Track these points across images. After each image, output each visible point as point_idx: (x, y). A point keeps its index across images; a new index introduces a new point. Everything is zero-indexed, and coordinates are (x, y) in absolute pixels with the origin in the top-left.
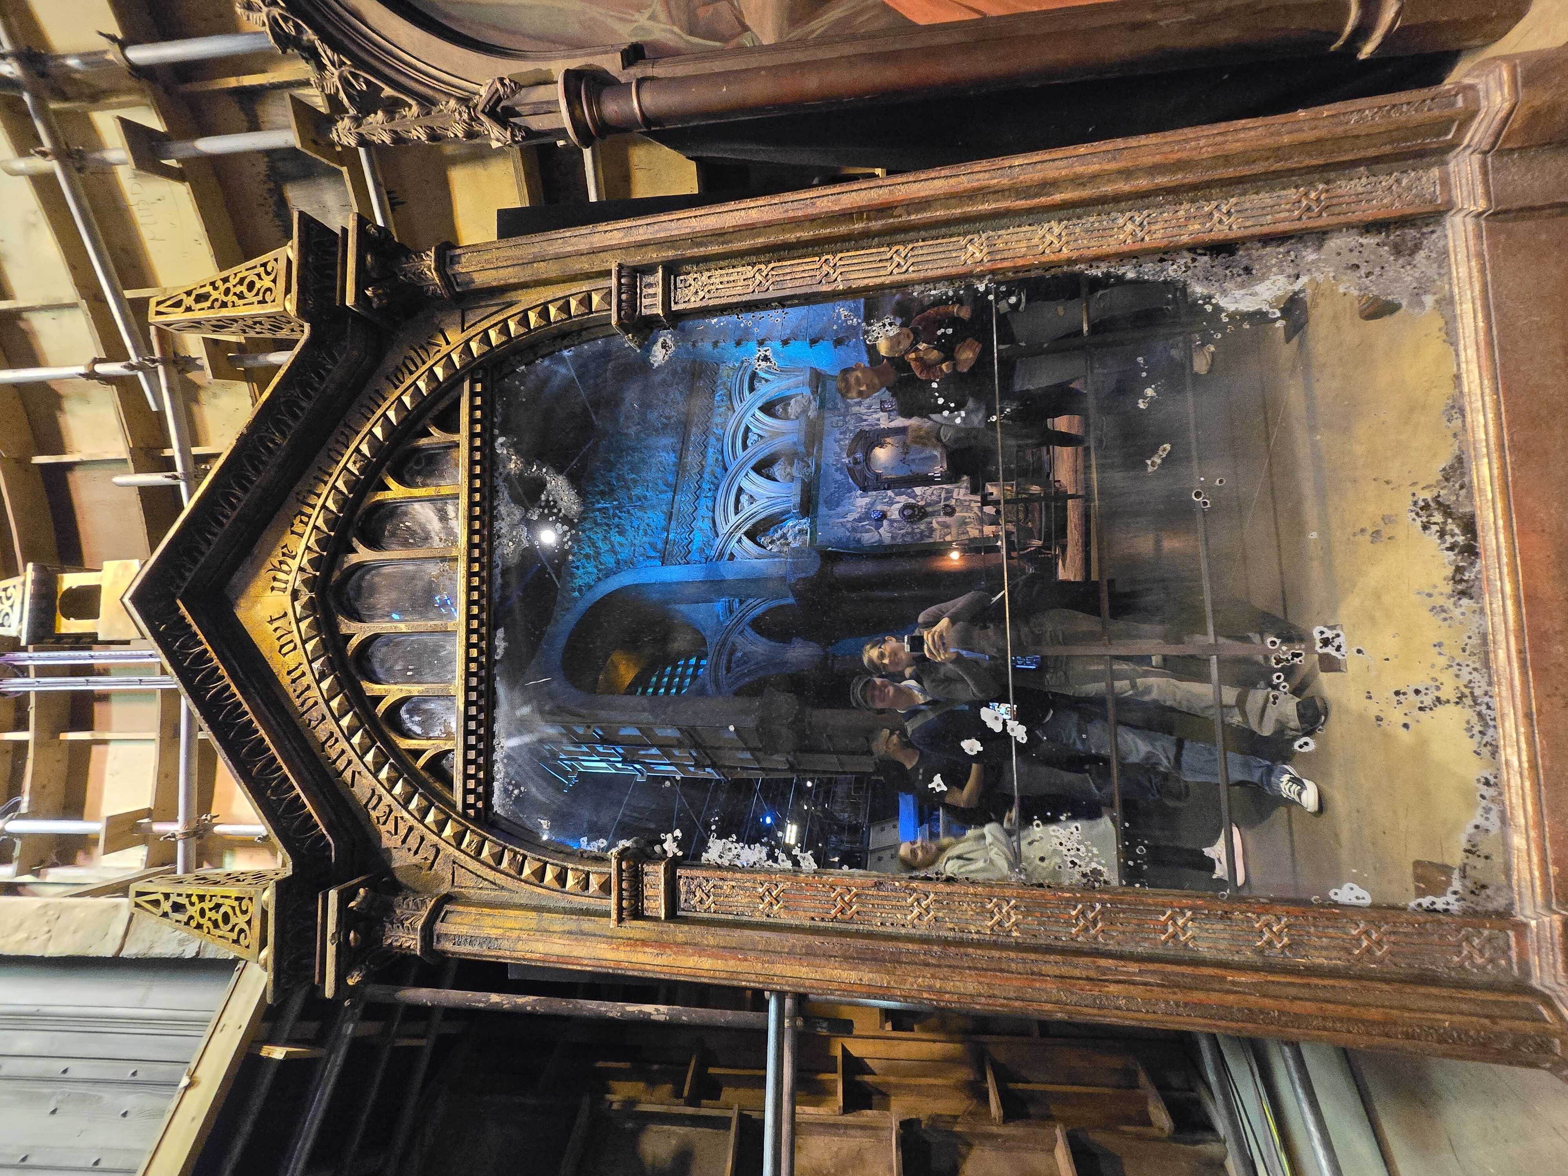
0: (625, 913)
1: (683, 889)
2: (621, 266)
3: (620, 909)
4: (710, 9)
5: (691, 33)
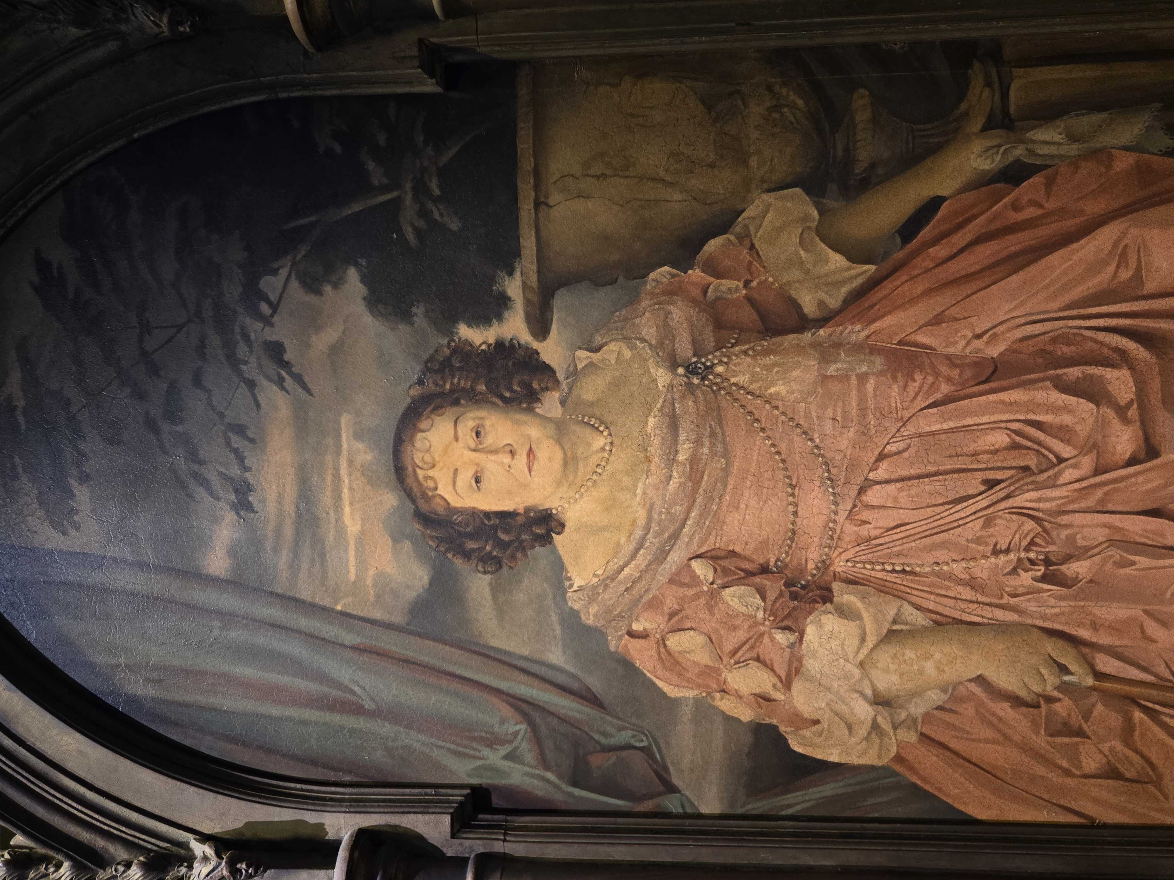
4: (613, 757)
5: (575, 784)
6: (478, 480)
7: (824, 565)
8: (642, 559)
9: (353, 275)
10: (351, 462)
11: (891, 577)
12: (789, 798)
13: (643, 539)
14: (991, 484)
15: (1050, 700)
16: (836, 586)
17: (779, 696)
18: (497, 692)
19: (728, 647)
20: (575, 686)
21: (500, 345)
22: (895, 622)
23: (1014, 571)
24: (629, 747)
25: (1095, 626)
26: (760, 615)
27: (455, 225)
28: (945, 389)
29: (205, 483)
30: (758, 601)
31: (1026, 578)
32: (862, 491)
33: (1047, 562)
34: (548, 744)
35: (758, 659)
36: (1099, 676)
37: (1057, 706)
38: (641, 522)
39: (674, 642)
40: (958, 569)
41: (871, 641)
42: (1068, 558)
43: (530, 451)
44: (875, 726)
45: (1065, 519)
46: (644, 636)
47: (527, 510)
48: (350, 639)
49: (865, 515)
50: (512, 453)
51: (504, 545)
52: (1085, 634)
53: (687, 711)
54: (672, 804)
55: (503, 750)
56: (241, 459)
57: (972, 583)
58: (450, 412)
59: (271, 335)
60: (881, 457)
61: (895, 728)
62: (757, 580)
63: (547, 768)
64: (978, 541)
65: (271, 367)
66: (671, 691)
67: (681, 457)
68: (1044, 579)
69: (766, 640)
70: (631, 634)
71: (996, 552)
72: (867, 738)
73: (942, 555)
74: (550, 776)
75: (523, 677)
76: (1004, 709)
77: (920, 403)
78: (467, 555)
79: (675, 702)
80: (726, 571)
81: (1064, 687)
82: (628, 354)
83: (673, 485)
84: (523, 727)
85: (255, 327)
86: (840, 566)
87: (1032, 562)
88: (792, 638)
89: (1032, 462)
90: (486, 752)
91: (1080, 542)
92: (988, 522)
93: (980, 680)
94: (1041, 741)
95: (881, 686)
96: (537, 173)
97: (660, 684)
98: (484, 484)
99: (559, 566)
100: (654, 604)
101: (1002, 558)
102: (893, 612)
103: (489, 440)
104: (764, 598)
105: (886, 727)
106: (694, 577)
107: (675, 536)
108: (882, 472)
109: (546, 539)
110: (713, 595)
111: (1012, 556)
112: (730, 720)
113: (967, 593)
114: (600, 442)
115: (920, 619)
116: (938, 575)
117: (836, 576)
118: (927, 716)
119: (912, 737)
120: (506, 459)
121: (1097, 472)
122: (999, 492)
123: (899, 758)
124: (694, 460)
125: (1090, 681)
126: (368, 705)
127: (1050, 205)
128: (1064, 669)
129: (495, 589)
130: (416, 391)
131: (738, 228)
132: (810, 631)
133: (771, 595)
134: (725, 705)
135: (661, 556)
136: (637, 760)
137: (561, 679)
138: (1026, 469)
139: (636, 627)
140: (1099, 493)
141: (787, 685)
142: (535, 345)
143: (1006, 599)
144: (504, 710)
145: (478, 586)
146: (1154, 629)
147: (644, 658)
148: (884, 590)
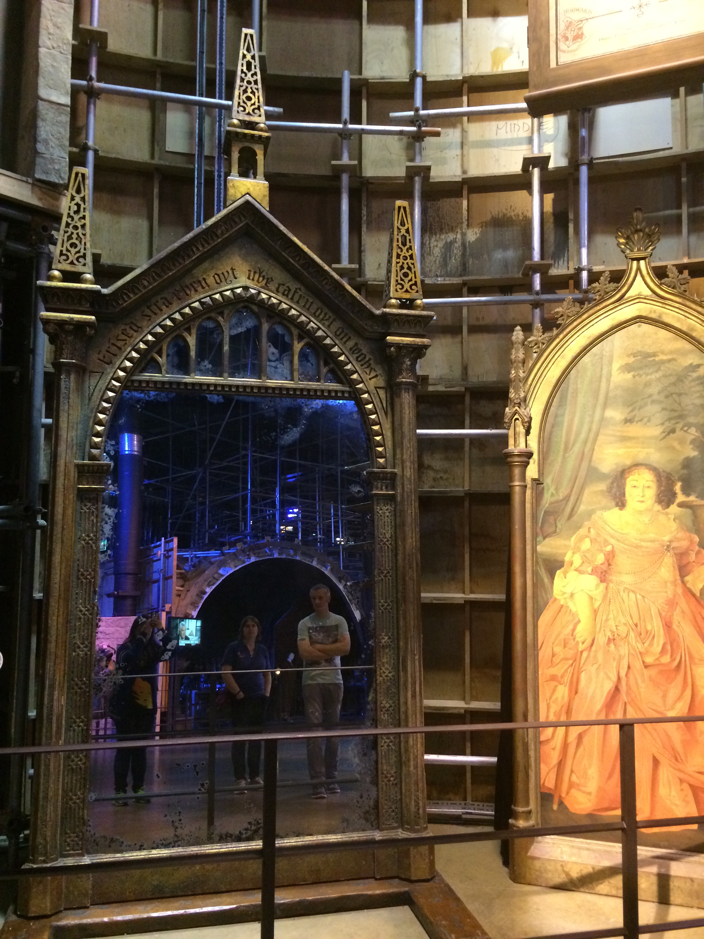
4: (553, 522)
5: (545, 512)
6: (635, 487)
7: (611, 581)
8: (612, 532)
9: (696, 453)
10: (640, 452)
11: (608, 599)
12: (543, 570)
13: (618, 532)
14: (636, 625)
15: (574, 639)
17: (573, 567)
18: (572, 491)
19: (587, 555)
20: (574, 512)
22: (595, 599)
23: (611, 631)
24: (556, 527)
25: (596, 651)
26: (596, 563)
29: (632, 411)
30: (600, 562)
31: (609, 634)
32: (633, 591)
33: (614, 639)
34: (556, 505)
35: (583, 562)
36: (582, 652)
37: (572, 641)
38: (623, 532)
39: (587, 540)
40: (611, 616)
41: (590, 593)
42: (615, 645)
43: (643, 502)
44: (564, 593)
45: (626, 644)
46: (589, 531)
47: (626, 500)
48: (586, 450)
49: (626, 592)
50: (643, 496)
51: (615, 493)
52: (594, 648)
53: (567, 543)
54: (540, 538)
55: (554, 492)
56: (641, 420)
57: (607, 620)
58: (655, 480)
59: (678, 430)
60: (643, 597)
61: (565, 598)
62: (606, 563)
63: (549, 504)
64: (620, 622)
65: (668, 430)
66: (573, 539)
68: (609, 639)
69: (588, 565)
70: (589, 528)
71: (616, 626)
72: (561, 591)
73: (615, 612)
74: (547, 505)
75: (576, 498)
76: (571, 627)
78: (612, 483)
79: (570, 540)
80: (609, 554)
81: (578, 643)
83: (634, 541)
84: (561, 498)
85: (680, 426)
86: (611, 585)
87: (614, 635)
89: (643, 636)
90: (553, 487)
91: (620, 648)
92: (625, 624)
93: (579, 621)
94: (562, 636)
95: (576, 595)
97: (575, 536)
98: (634, 489)
99: (609, 509)
100: (598, 535)
101: (615, 628)
102: (597, 598)
104: (601, 564)
105: (565, 596)
107: (618, 541)
108: (639, 597)
109: (617, 505)
110: (601, 551)
111: (615, 630)
112: (565, 555)
113: (604, 618)
115: (596, 606)
116: (609, 611)
117: (608, 584)
118: (568, 607)
119: (562, 602)
120: (641, 494)
121: (640, 653)
122: (634, 627)
123: (556, 599)
124: (641, 547)
125: (580, 650)
126: (567, 455)
128: (583, 643)
129: (602, 491)
130: (661, 470)
132: (591, 576)
133: (602, 566)
135: (613, 537)
136: (552, 529)
137: (576, 509)
138: (641, 634)
139: (592, 530)
140: (634, 653)
141: (576, 570)
143: (603, 629)
144: (566, 493)
145: (603, 486)
146: (596, 666)
147: (582, 531)
148: (605, 597)
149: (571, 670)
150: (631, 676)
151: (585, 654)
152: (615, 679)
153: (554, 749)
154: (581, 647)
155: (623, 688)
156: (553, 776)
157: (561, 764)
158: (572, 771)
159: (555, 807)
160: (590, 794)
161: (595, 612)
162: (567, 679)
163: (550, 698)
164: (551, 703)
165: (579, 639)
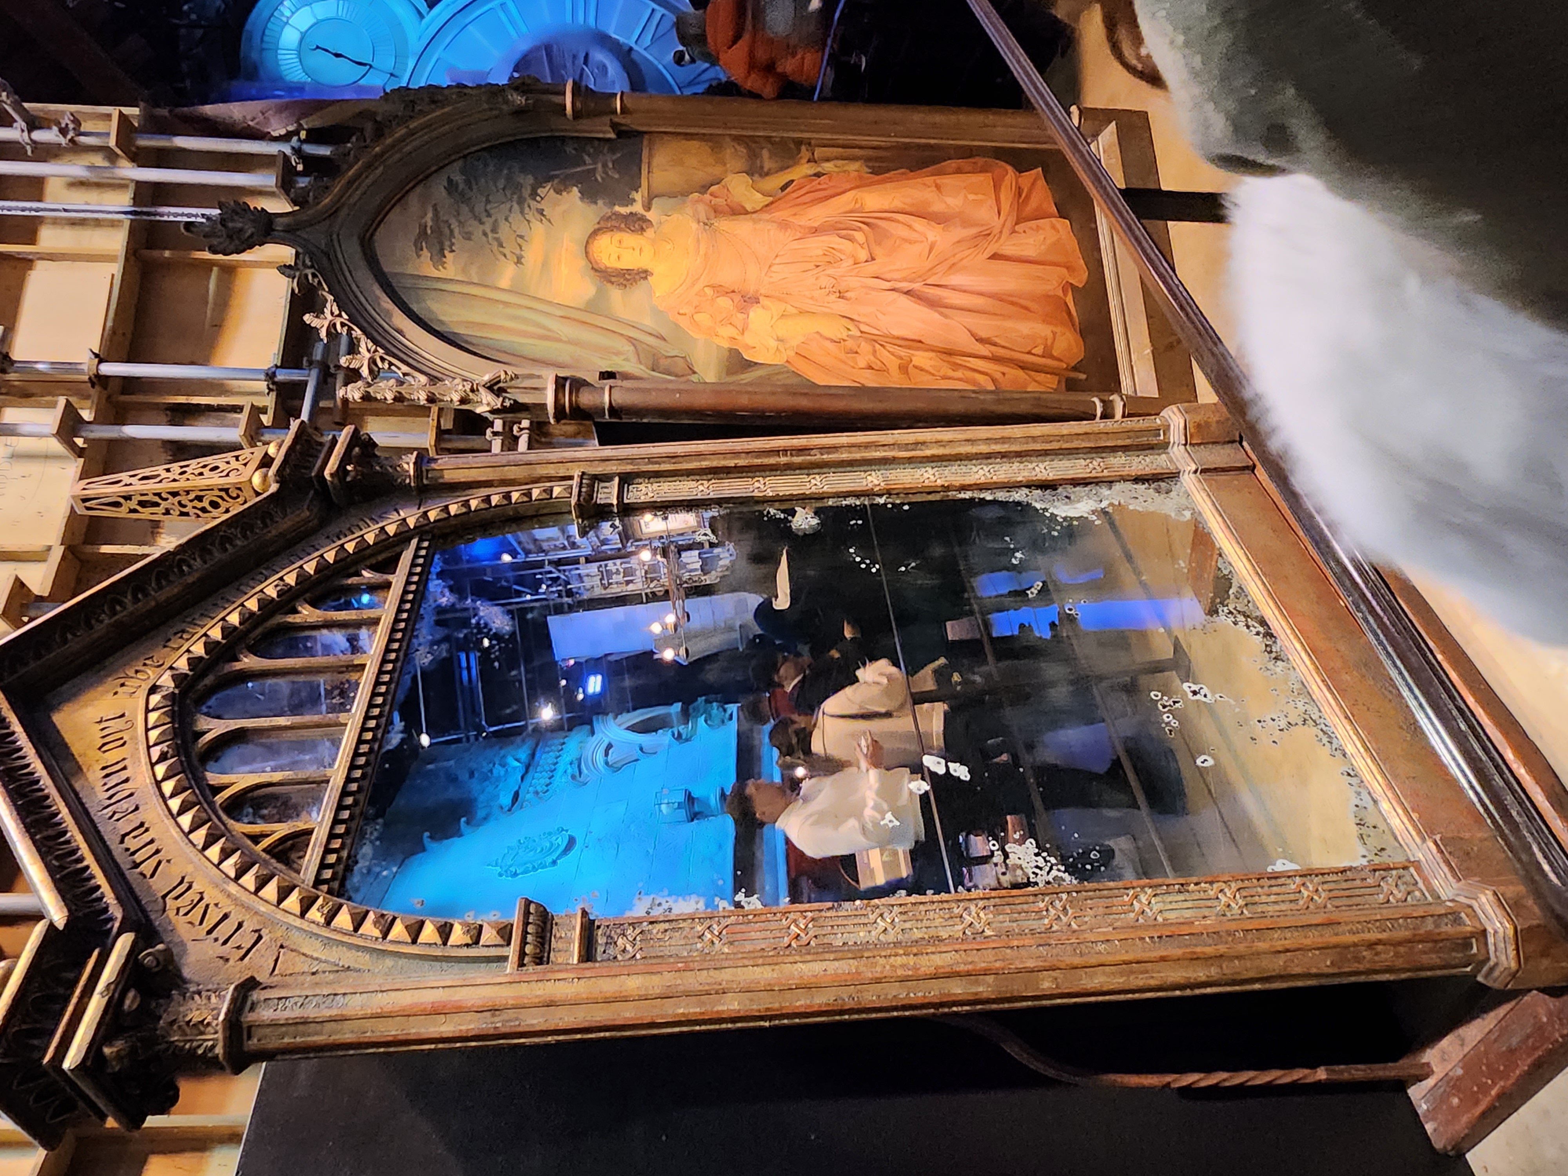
0: (526, 960)
1: (601, 940)
2: (583, 475)
3: (522, 954)
4: (669, 360)
5: (653, 370)
6: (619, 258)
7: (757, 291)
8: (684, 287)
9: (575, 190)
10: (567, 249)
12: (743, 376)
13: (686, 279)
14: (817, 266)
15: (845, 340)
16: (761, 298)
17: (738, 338)
18: (621, 334)
20: (654, 332)
21: (631, 213)
23: (828, 295)
24: (676, 356)
26: (732, 308)
27: (617, 176)
28: (799, 235)
29: (504, 254)
30: (731, 303)
34: (641, 356)
35: (731, 324)
36: (862, 332)
38: (684, 274)
39: (696, 317)
41: (775, 318)
43: (641, 249)
44: (778, 350)
45: (844, 279)
46: (684, 315)
47: (638, 269)
48: (559, 313)
50: (633, 249)
51: (628, 280)
52: (856, 317)
54: (695, 379)
55: (623, 357)
56: (521, 247)
57: (812, 298)
58: (609, 234)
59: (539, 206)
61: (786, 350)
62: (730, 295)
63: (641, 364)
65: (539, 216)
66: (695, 335)
67: (702, 253)
69: (734, 317)
70: (679, 314)
71: (821, 289)
72: (775, 354)
73: (801, 289)
74: (641, 367)
75: (632, 330)
76: (828, 344)
77: (791, 239)
78: (612, 283)
80: (718, 292)
81: (850, 336)
82: (681, 218)
83: (698, 262)
84: (632, 348)
85: (533, 204)
86: (763, 291)
88: (745, 316)
90: (615, 358)
91: (851, 286)
93: (818, 333)
94: (842, 356)
95: (780, 335)
96: (649, 163)
97: (691, 333)
98: (621, 259)
99: (650, 288)
100: (689, 303)
102: (782, 308)
103: (624, 245)
104: (733, 302)
105: (782, 350)
106: (705, 295)
107: (698, 279)
108: (778, 260)
109: (646, 278)
110: (713, 301)
113: (811, 302)
114: (669, 247)
115: (794, 311)
117: (761, 295)
118: (798, 346)
119: (792, 354)
120: (631, 251)
122: (820, 269)
123: (788, 362)
124: (706, 254)
125: (859, 334)
126: (564, 339)
127: (831, 184)
128: (849, 330)
129: (623, 296)
130: (597, 226)
131: (723, 183)
132: (751, 314)
133: (736, 301)
134: (717, 341)
135: (692, 286)
136: (680, 362)
137: (648, 330)
139: (681, 311)
140: (856, 271)
141: (743, 333)
142: (645, 213)
143: (826, 305)
144: (625, 341)
145: (615, 294)
146: (880, 315)
147: (683, 322)
148: (780, 300)
149: (888, 346)
150: (888, 276)
151: (864, 328)
152: (895, 295)
153: (1004, 374)
154: (855, 332)
155: (906, 286)
156: (1041, 377)
157: (1023, 366)
158: (1029, 353)
159: (1083, 376)
160: (1054, 334)
161: (802, 312)
162: (903, 352)
163: (933, 375)
164: (941, 374)
165: (844, 334)
